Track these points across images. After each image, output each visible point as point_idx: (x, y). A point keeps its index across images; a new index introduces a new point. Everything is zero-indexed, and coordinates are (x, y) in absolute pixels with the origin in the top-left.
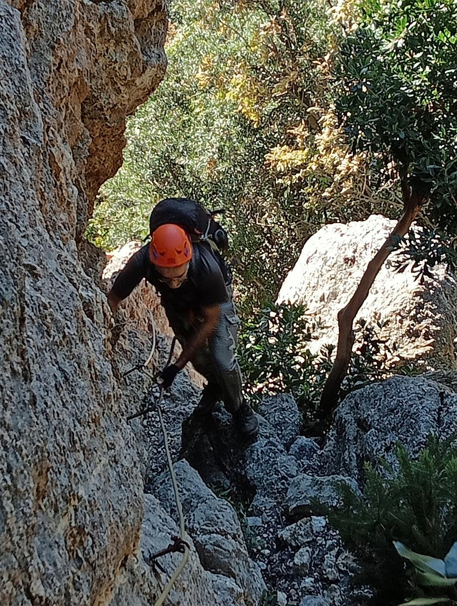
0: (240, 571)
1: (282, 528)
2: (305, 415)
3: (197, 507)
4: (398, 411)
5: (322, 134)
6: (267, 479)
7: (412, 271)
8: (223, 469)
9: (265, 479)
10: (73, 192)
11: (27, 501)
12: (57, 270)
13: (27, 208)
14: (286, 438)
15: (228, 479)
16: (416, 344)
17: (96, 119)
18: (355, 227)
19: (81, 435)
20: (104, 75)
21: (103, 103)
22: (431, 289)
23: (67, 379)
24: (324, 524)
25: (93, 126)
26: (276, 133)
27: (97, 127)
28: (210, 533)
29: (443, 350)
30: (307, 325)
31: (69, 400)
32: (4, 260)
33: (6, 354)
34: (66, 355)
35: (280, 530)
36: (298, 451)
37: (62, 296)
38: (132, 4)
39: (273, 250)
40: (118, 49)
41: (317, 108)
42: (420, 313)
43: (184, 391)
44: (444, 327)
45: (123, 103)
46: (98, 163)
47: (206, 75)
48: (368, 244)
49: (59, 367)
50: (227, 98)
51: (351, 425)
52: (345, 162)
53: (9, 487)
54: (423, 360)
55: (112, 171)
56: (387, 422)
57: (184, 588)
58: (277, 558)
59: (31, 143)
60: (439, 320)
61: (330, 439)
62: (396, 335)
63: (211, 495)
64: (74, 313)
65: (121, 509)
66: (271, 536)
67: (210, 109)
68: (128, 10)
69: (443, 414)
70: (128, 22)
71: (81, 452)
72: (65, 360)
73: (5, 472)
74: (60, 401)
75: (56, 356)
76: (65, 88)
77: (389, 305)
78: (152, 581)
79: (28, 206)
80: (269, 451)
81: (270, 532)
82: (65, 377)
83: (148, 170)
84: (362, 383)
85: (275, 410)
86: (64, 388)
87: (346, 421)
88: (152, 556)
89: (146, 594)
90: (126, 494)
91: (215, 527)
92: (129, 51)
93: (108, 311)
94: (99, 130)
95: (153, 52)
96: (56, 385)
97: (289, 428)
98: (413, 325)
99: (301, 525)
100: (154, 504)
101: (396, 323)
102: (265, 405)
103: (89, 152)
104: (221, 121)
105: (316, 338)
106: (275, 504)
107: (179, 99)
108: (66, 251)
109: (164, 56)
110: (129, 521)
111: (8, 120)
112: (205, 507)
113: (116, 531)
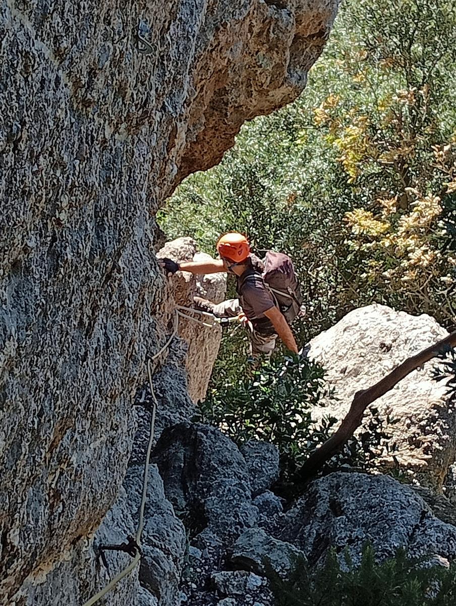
0: (166, 594)
1: (218, 570)
2: (282, 473)
3: (153, 516)
4: (376, 511)
5: (409, 217)
6: (224, 518)
7: (447, 385)
8: (185, 489)
9: (222, 516)
10: (172, 170)
11: (42, 450)
12: (141, 240)
13: (142, 170)
14: (256, 487)
15: (185, 501)
16: (413, 453)
17: (217, 110)
18: (405, 318)
19: (96, 405)
20: (244, 73)
21: (230, 98)
22: (451, 408)
23: (107, 347)
24: (259, 584)
25: (211, 116)
26: (366, 196)
27: (214, 118)
28: (155, 546)
29: (436, 470)
30: (319, 389)
31: (101, 367)
32: (119, 214)
33: (83, 303)
34: (115, 324)
35: (215, 571)
36: (261, 504)
37: (136, 267)
38: (299, 20)
39: (311, 303)
40: (268, 55)
41: (415, 191)
42: (430, 426)
43: (177, 398)
44: (446, 449)
45: (249, 107)
46: (198, 152)
47: (325, 114)
48: (411, 339)
49: (106, 333)
50: (335, 144)
51: (324, 502)
52: (418, 252)
53: (34, 429)
54: (413, 471)
55: (207, 165)
56: (361, 516)
57: (116, 589)
58: (201, 597)
59: (167, 110)
60: (445, 441)
61: (296, 506)
62: (398, 436)
63: (171, 511)
64: (139, 287)
65: (98, 490)
66: (204, 573)
67: (314, 146)
68: (295, 23)
69: (418, 532)
70: (288, 35)
71: (90, 421)
72: (112, 328)
73: (36, 414)
74: (93, 364)
75: (107, 321)
76: (209, 71)
77: (404, 405)
78: (92, 569)
79: (144, 169)
80: (236, 492)
81: (205, 569)
82: (107, 345)
83: (230, 177)
84: (349, 467)
85: (257, 456)
86: (102, 354)
87: (320, 497)
88: (102, 545)
89: (81, 579)
90: (108, 478)
91: (162, 543)
92: (277, 62)
93: (159, 297)
94: (214, 122)
95: (296, 72)
96: (96, 347)
97: (262, 479)
98: (418, 434)
99: (237, 575)
100: (122, 497)
101: (403, 425)
102: (249, 447)
103: (196, 138)
104: (319, 162)
105: (323, 405)
106: (221, 544)
107: (290, 124)
108: (149, 224)
109: (305, 81)
110: (99, 505)
111: (163, 81)
112: (160, 520)
113: (85, 508)
